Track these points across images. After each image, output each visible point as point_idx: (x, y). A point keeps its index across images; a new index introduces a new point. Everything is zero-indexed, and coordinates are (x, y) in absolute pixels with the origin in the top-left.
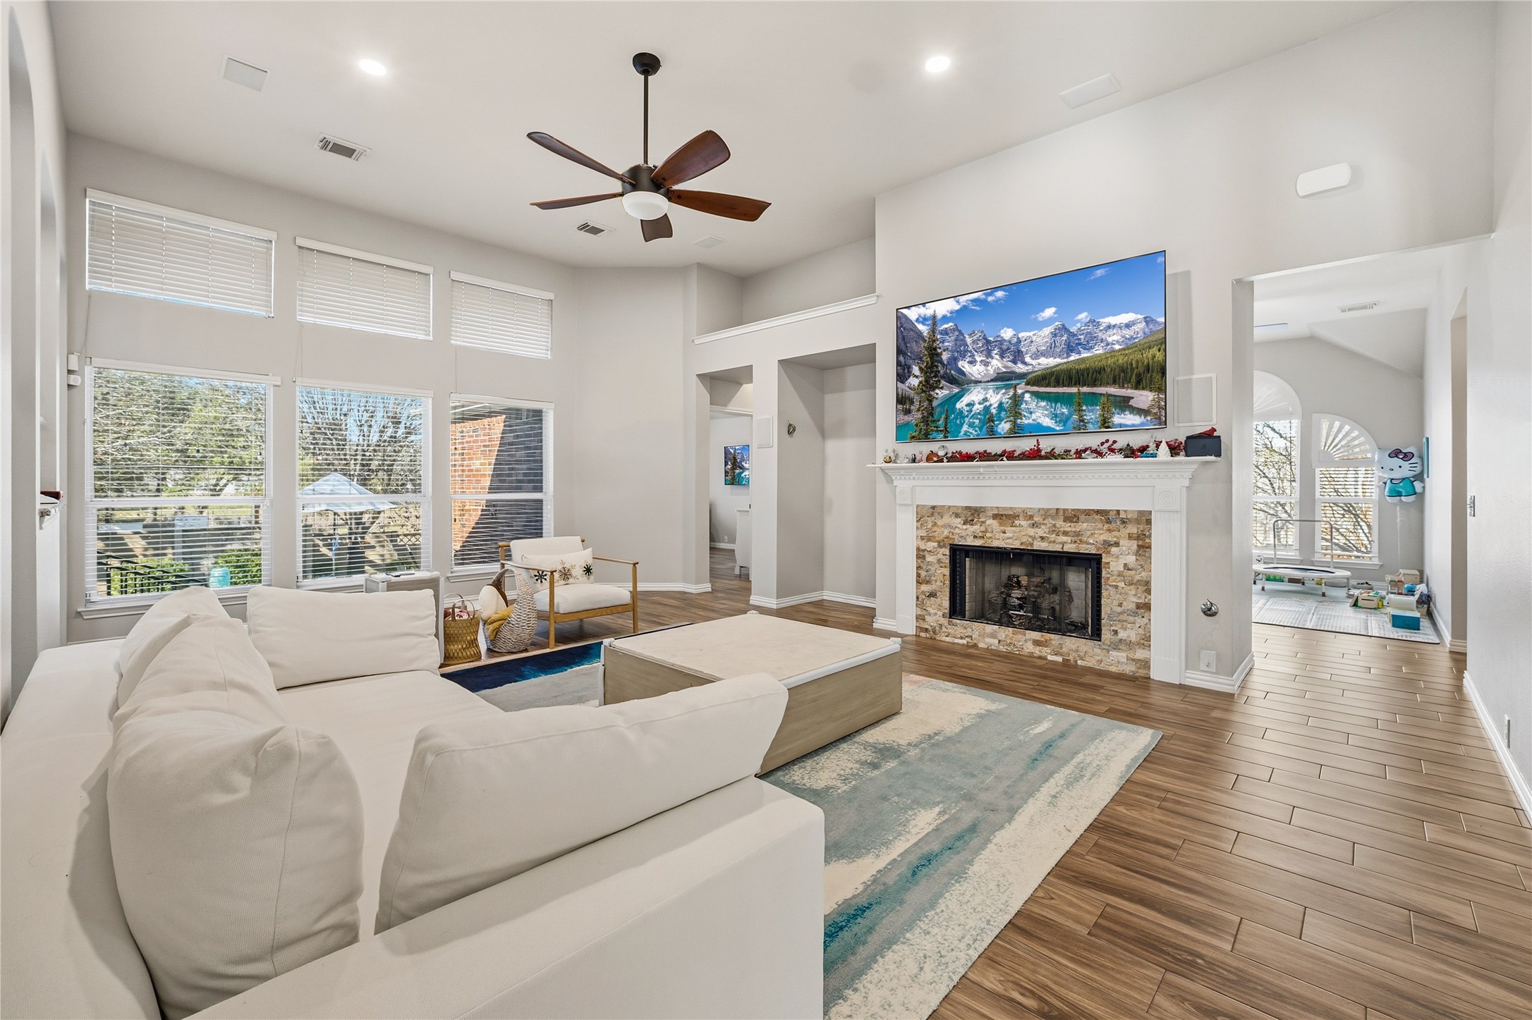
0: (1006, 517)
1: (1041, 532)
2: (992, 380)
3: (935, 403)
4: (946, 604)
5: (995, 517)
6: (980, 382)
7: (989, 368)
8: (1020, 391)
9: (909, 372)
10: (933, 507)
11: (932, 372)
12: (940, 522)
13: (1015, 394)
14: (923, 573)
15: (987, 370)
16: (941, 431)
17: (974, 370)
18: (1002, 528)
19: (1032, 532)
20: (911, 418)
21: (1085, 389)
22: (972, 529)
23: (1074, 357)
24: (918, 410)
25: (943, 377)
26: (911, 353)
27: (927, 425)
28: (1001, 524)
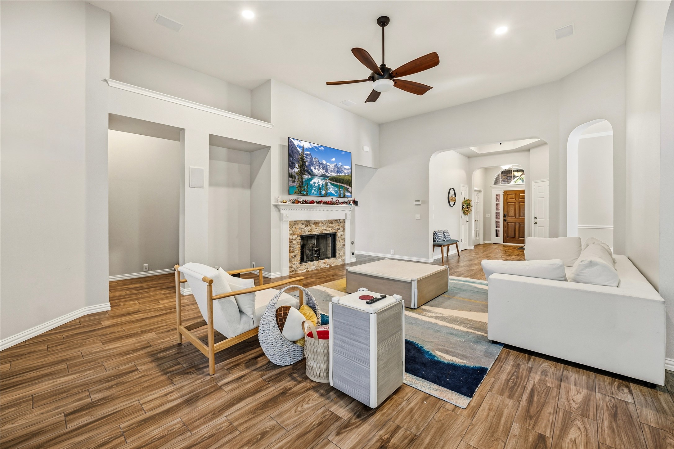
0: (317, 223)
1: (325, 227)
2: (320, 176)
3: (304, 180)
4: (299, 259)
5: (314, 223)
6: (317, 176)
7: (320, 172)
8: (327, 182)
9: (294, 166)
10: (295, 221)
11: (302, 168)
12: (297, 227)
13: (326, 182)
15: (319, 172)
16: (306, 191)
17: (316, 171)
18: (316, 227)
19: (323, 228)
20: (295, 184)
21: (341, 184)
22: (308, 228)
23: (338, 175)
24: (298, 182)
25: (306, 171)
26: (295, 158)
27: (301, 188)
28: (315, 226)
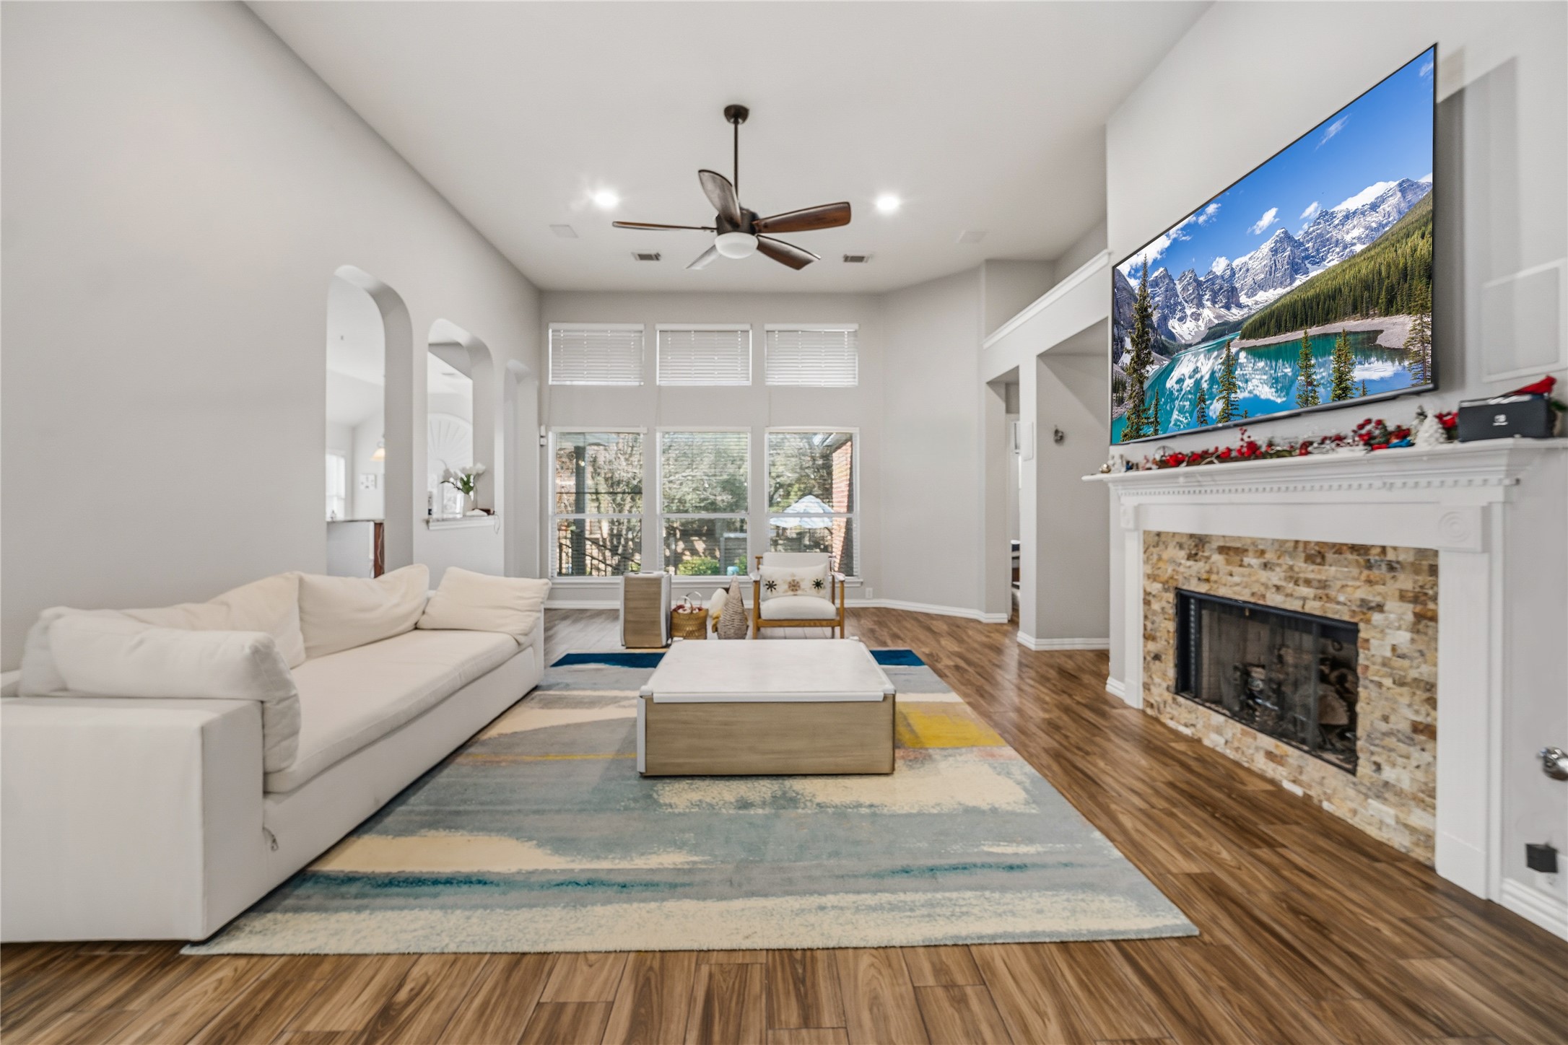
0: (1232, 551)
2: (1204, 340)
3: (1146, 385)
4: (1171, 673)
5: (1222, 550)
6: (1190, 345)
7: (1200, 322)
8: (1234, 350)
9: (1122, 347)
10: (1159, 534)
11: (1143, 342)
12: (1165, 556)
13: (1228, 356)
14: (1149, 626)
15: (1198, 327)
16: (1152, 423)
17: (1184, 329)
18: (1230, 568)
19: (1264, 576)
20: (1123, 410)
21: (1314, 331)
22: (1199, 567)
23: (1300, 280)
24: (1130, 398)
25: (1153, 347)
26: (1124, 320)
27: (1139, 416)
28: (1228, 562)
